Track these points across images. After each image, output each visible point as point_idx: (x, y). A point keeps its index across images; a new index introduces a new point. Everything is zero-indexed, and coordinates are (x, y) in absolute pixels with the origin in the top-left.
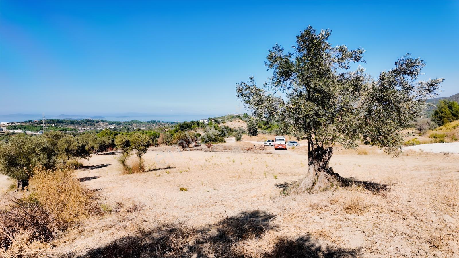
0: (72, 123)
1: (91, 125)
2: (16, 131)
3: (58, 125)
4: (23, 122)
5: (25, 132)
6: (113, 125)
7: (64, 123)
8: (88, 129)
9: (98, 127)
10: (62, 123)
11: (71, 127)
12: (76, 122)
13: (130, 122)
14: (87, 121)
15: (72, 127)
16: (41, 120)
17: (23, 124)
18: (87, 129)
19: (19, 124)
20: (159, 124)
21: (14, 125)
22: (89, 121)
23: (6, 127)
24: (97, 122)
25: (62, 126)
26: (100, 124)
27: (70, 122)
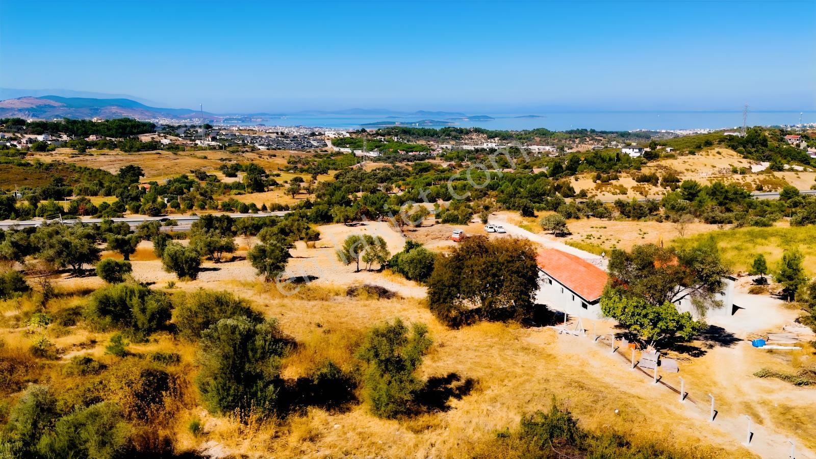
0: (425, 135)
1: (455, 138)
2: (342, 150)
3: (403, 139)
4: (354, 133)
5: (353, 152)
6: (496, 139)
7: (414, 134)
8: (449, 147)
9: (466, 144)
10: (409, 134)
11: (422, 142)
12: (432, 133)
13: (529, 133)
14: (451, 131)
15: (424, 144)
16: (379, 130)
17: (354, 136)
18: (446, 147)
19: (348, 135)
20: (588, 139)
21: (341, 136)
22: (454, 131)
23: (332, 140)
24: (468, 132)
25: (408, 141)
26: (473, 137)
27: (421, 133)
